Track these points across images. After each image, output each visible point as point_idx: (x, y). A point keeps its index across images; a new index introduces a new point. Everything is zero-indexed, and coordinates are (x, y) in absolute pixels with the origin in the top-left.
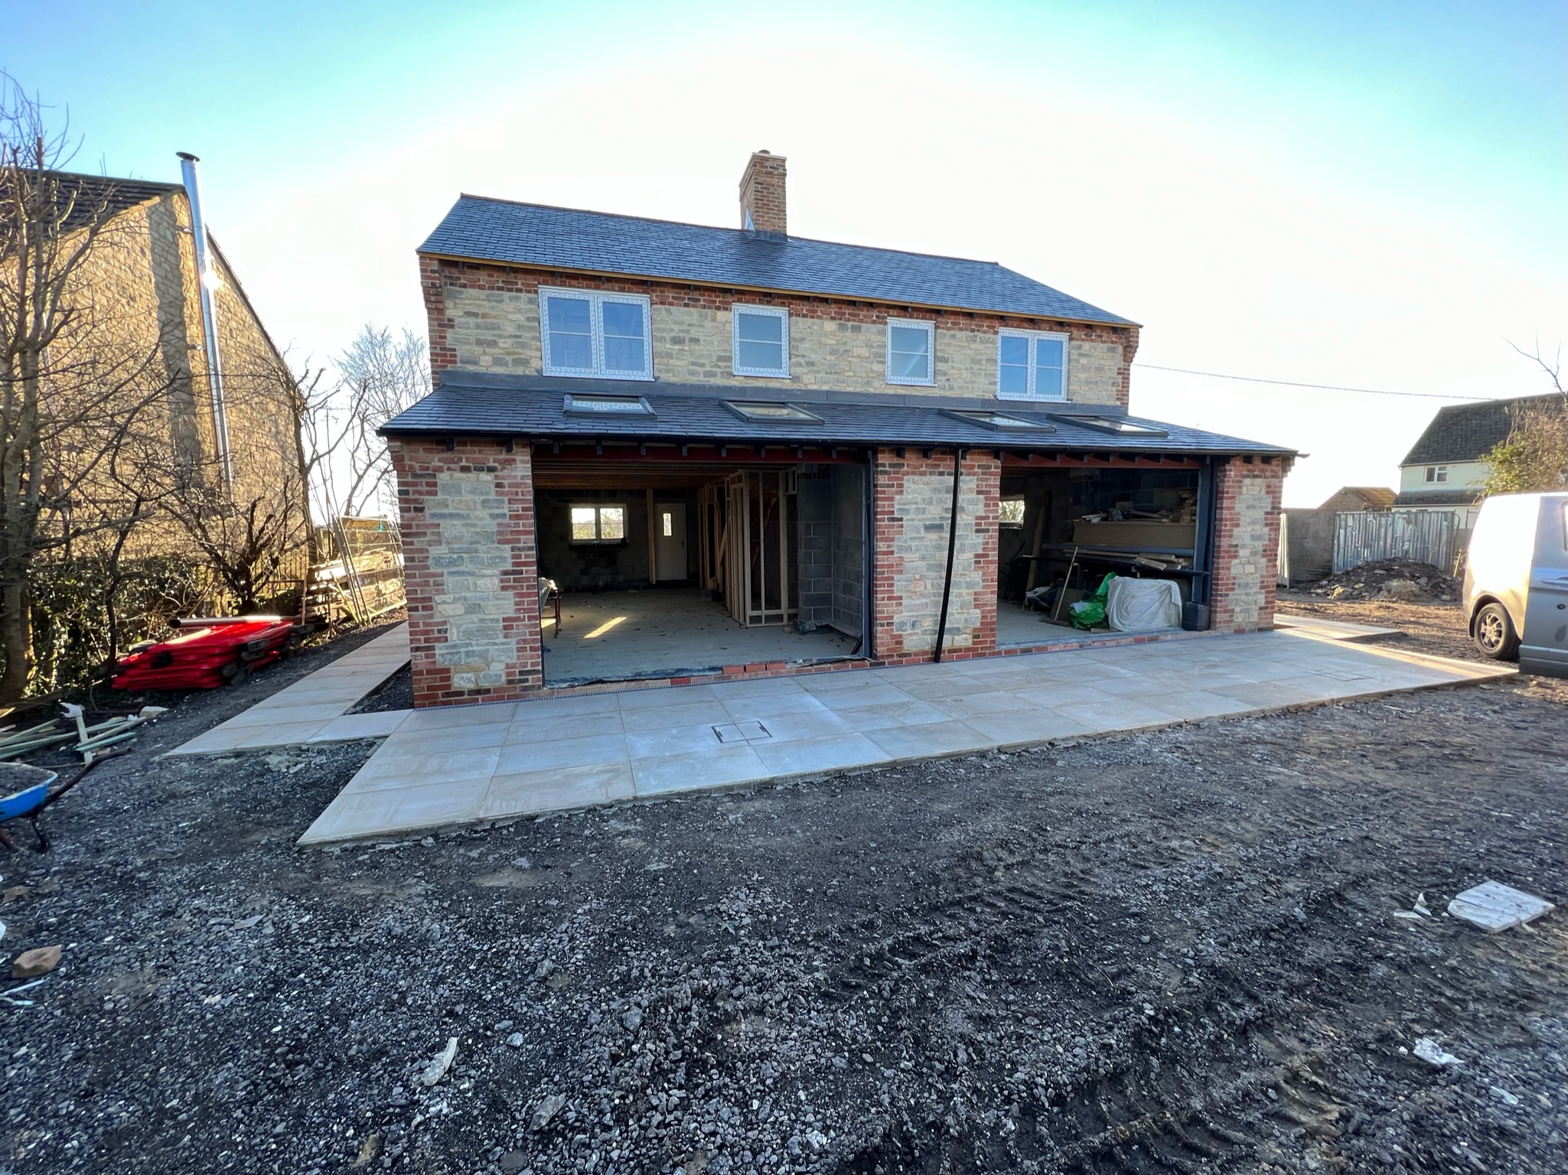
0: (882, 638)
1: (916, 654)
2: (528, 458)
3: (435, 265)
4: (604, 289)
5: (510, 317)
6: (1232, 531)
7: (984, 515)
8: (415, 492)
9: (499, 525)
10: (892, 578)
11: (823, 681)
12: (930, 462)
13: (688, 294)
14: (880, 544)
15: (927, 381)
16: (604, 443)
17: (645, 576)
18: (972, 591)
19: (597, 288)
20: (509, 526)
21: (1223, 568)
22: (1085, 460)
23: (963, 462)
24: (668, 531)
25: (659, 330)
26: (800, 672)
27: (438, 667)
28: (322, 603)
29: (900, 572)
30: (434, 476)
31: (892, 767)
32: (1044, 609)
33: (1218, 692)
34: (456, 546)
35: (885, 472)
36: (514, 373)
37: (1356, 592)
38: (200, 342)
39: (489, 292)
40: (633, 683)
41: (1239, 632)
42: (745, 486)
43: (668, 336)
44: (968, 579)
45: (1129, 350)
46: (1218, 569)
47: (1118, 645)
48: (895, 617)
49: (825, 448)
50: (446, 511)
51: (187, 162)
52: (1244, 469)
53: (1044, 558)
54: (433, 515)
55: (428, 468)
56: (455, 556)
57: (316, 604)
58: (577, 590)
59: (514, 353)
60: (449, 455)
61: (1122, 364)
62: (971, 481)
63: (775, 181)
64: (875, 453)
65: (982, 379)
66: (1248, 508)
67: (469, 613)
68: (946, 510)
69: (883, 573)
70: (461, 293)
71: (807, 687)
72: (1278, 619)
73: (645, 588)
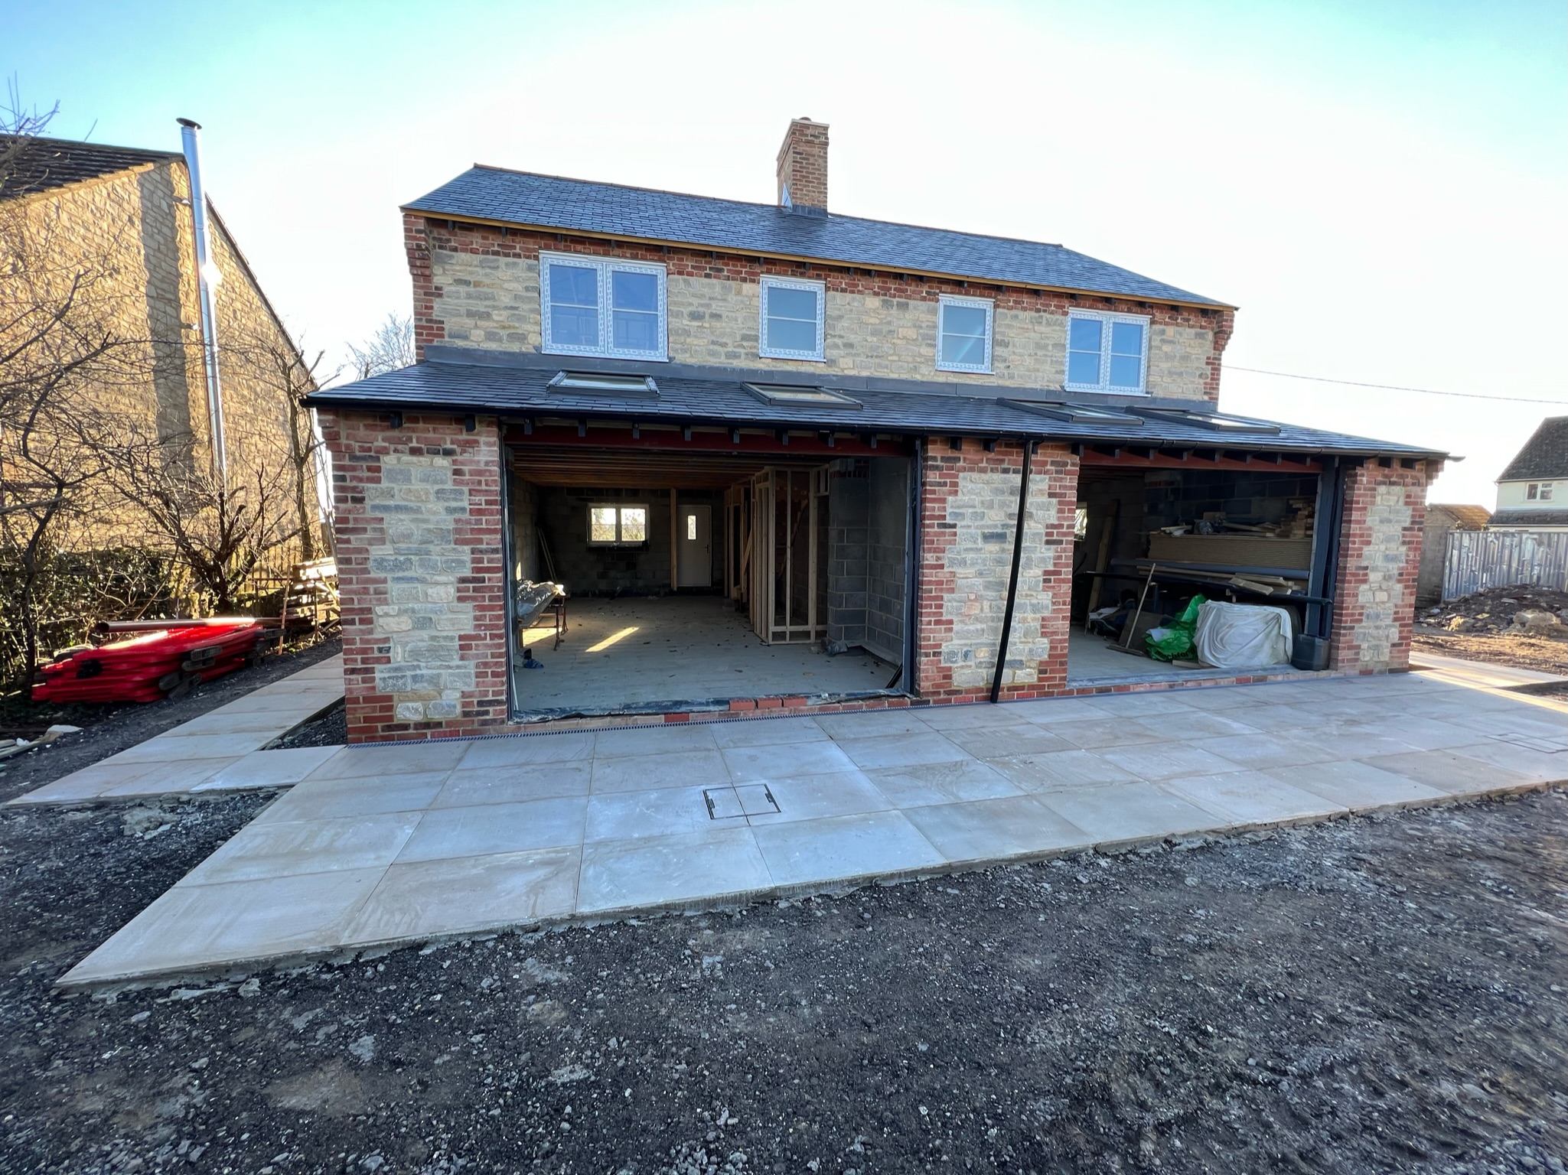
0: (927, 671)
1: (968, 691)
2: (495, 439)
3: (421, 224)
4: (614, 256)
5: (506, 285)
6: (1361, 549)
7: (1056, 522)
8: (353, 478)
9: (457, 521)
10: (942, 598)
11: (850, 725)
12: (992, 455)
13: (710, 263)
14: (928, 555)
15: (984, 368)
16: (591, 424)
17: (667, 582)
18: (1038, 616)
19: (606, 254)
20: (468, 522)
21: (1349, 595)
22: (1185, 458)
23: (1033, 457)
24: (692, 534)
25: (675, 303)
26: (824, 710)
27: (378, 693)
28: (308, 604)
29: (952, 591)
30: (378, 459)
31: (945, 875)
32: (1112, 634)
33: (1375, 762)
34: (403, 546)
35: (936, 468)
36: (509, 350)
37: (1480, 624)
38: (196, 322)
39: (482, 257)
40: (618, 720)
41: (1366, 673)
42: (770, 485)
43: (686, 311)
44: (1034, 601)
45: (1221, 336)
46: (1342, 595)
47: (1217, 687)
48: (944, 645)
49: (864, 435)
50: (392, 503)
51: (188, 129)
52: (1379, 474)
53: (1109, 575)
54: (375, 508)
55: (369, 449)
56: (402, 558)
57: (299, 605)
58: (594, 595)
59: (509, 327)
60: (396, 433)
61: (1212, 353)
62: (1042, 481)
63: (815, 151)
64: (925, 443)
65: (1047, 367)
66: (1382, 522)
67: (418, 628)
68: (1010, 516)
69: (930, 591)
70: (452, 257)
71: (832, 732)
72: (1415, 658)
73: (666, 594)
